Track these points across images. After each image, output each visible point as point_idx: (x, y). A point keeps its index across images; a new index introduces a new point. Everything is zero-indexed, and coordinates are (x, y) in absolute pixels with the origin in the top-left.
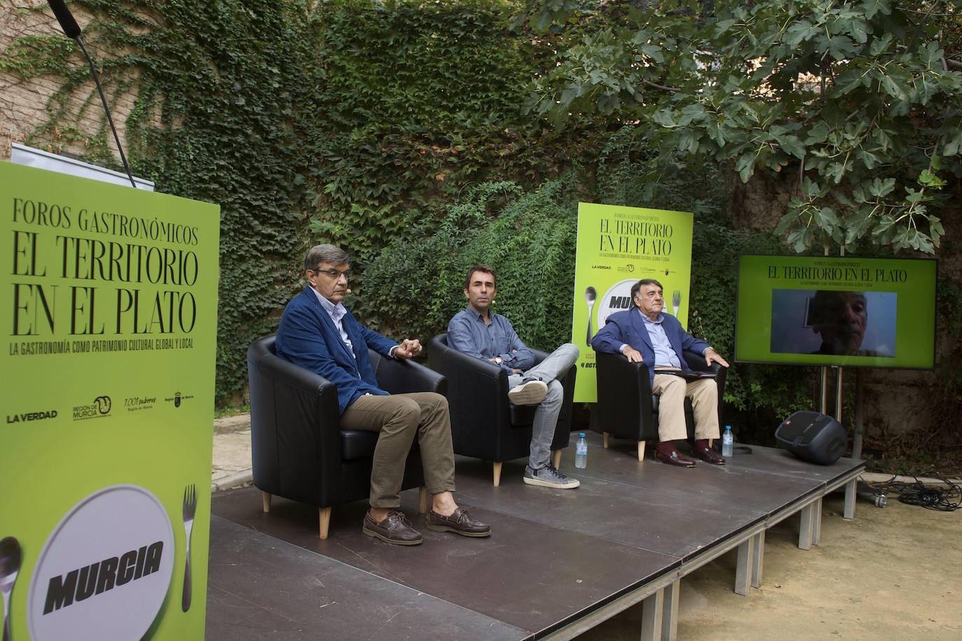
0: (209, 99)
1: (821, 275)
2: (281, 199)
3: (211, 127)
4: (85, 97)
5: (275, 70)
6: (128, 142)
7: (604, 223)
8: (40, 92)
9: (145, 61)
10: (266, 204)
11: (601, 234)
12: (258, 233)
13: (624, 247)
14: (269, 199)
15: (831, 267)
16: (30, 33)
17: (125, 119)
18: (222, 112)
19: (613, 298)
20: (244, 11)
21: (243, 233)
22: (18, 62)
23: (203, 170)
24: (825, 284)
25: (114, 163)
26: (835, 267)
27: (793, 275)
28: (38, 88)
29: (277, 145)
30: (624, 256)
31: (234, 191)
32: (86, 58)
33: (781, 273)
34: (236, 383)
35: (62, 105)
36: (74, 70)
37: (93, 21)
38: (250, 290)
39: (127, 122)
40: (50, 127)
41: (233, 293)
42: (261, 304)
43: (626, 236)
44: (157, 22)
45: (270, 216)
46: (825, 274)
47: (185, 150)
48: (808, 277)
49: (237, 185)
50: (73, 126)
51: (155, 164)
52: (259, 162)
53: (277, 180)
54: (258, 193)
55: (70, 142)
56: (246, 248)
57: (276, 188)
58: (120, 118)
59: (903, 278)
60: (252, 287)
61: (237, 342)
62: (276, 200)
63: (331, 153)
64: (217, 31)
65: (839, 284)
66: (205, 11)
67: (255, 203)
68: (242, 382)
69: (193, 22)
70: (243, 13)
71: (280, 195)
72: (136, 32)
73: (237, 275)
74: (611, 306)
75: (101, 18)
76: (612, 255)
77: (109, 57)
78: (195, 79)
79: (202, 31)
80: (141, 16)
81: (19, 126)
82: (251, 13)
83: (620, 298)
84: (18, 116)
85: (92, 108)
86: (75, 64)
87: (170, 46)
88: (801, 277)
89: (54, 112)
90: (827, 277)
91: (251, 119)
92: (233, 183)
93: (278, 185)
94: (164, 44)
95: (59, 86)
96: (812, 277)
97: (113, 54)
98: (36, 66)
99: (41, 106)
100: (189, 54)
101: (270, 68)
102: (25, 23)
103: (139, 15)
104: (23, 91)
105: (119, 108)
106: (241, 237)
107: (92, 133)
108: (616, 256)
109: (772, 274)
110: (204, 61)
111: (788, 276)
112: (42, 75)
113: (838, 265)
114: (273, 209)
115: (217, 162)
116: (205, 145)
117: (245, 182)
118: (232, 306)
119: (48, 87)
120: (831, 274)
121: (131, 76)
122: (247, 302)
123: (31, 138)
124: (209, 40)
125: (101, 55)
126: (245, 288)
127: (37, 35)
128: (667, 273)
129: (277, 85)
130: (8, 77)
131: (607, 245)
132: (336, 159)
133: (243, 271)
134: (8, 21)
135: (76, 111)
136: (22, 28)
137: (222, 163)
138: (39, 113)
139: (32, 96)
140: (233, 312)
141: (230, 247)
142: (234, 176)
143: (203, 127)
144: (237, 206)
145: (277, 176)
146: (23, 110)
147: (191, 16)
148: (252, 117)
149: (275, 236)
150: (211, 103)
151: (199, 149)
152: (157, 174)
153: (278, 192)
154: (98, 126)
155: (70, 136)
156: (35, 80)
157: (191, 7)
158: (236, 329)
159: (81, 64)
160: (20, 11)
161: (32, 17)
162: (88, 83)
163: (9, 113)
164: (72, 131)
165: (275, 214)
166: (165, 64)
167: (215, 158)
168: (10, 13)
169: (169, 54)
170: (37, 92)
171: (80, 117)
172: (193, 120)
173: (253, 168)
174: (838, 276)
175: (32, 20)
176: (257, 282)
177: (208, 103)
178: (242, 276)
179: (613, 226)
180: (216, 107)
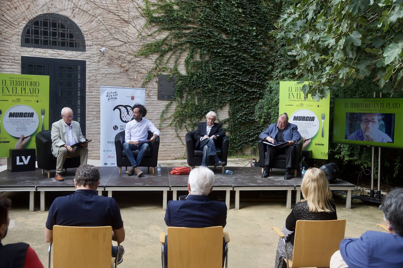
0: (220, 47)
1: (364, 106)
2: (260, 77)
3: (221, 56)
4: (168, 57)
5: (254, 28)
6: (186, 68)
7: (290, 88)
8: (152, 58)
9: (190, 40)
10: (252, 80)
11: (289, 92)
12: (248, 91)
13: (299, 97)
14: (253, 78)
15: (368, 103)
16: (148, 42)
17: (184, 60)
18: (226, 50)
19: (295, 117)
20: (237, 10)
21: (239, 92)
22: (144, 52)
23: (217, 72)
24: (366, 110)
25: (180, 75)
26: (370, 103)
27: (354, 106)
28: (151, 58)
29: (257, 57)
30: (299, 101)
31: (233, 77)
32: (167, 45)
33: (349, 106)
34: (238, 147)
35: (160, 61)
36: (164, 49)
37: (170, 33)
38: (244, 113)
39: (185, 61)
40: (156, 69)
41: (236, 114)
42: (250, 118)
43: (300, 92)
44: (196, 25)
45: (254, 84)
46: (366, 105)
47: (208, 67)
48: (359, 107)
49: (235, 75)
50: (164, 66)
51: (195, 73)
52: (246, 65)
53: (257, 70)
54: (248, 76)
55: (163, 71)
56: (241, 97)
57: (257, 73)
58: (182, 60)
59: (398, 107)
60: (245, 112)
61: (238, 132)
62: (257, 78)
63: (279, 57)
64: (223, 22)
65: (371, 110)
66: (217, 16)
67: (245, 80)
68: (241, 147)
69: (211, 22)
70: (236, 11)
71: (259, 76)
72: (187, 31)
73: (237, 107)
74: (294, 120)
75: (173, 31)
76: (294, 100)
77: (177, 42)
78: (212, 41)
79: (215, 23)
80: (190, 25)
81: (146, 70)
82: (240, 10)
83: (298, 117)
84: (145, 67)
85: (171, 59)
86: (165, 47)
87: (200, 33)
88: (357, 107)
89: (158, 64)
90: (367, 107)
91: (242, 50)
92: (232, 74)
93: (257, 72)
94: (199, 33)
95: (159, 55)
96: (361, 107)
97: (179, 41)
98: (150, 51)
99: (153, 63)
100: (209, 33)
101: (251, 28)
102: (146, 40)
103: (189, 25)
104: (147, 59)
105: (182, 57)
106: (239, 93)
107: (171, 67)
108: (295, 100)
109: (346, 106)
110: (216, 34)
111: (352, 107)
112: (152, 54)
113: (371, 101)
114: (255, 81)
115: (224, 68)
116: (219, 63)
117: (240, 73)
118: (235, 119)
119: (155, 56)
120: (368, 106)
121: (186, 46)
122: (242, 117)
123: (150, 72)
124: (218, 26)
125: (174, 42)
126: (242, 112)
127: (150, 43)
128: (318, 106)
129: (255, 34)
130: (142, 57)
131: (291, 96)
132: (282, 58)
133: (241, 106)
134: (141, 41)
135: (165, 61)
136: (145, 42)
137: (226, 68)
138: (152, 65)
139: (150, 60)
140: (235, 121)
141: (232, 98)
142: (233, 72)
143: (218, 57)
144: (234, 82)
145: (257, 68)
146: (147, 65)
147: (210, 20)
148: (242, 49)
149: (256, 92)
150: (221, 47)
151: (215, 65)
152: (196, 76)
153: (258, 75)
154: (174, 65)
155: (163, 69)
156: (150, 56)
157: (210, 17)
158: (237, 128)
159: (167, 47)
160: (144, 37)
161: (149, 37)
162: (169, 52)
163: (142, 67)
164: (163, 68)
165: (256, 83)
166: (199, 39)
167: (224, 67)
168: (141, 39)
169: (200, 35)
170: (151, 59)
171: (167, 63)
172: (213, 55)
173: (242, 68)
174: (371, 106)
175: (149, 38)
176: (248, 110)
177: (219, 48)
178: (240, 108)
179: (294, 89)
180: (223, 49)
